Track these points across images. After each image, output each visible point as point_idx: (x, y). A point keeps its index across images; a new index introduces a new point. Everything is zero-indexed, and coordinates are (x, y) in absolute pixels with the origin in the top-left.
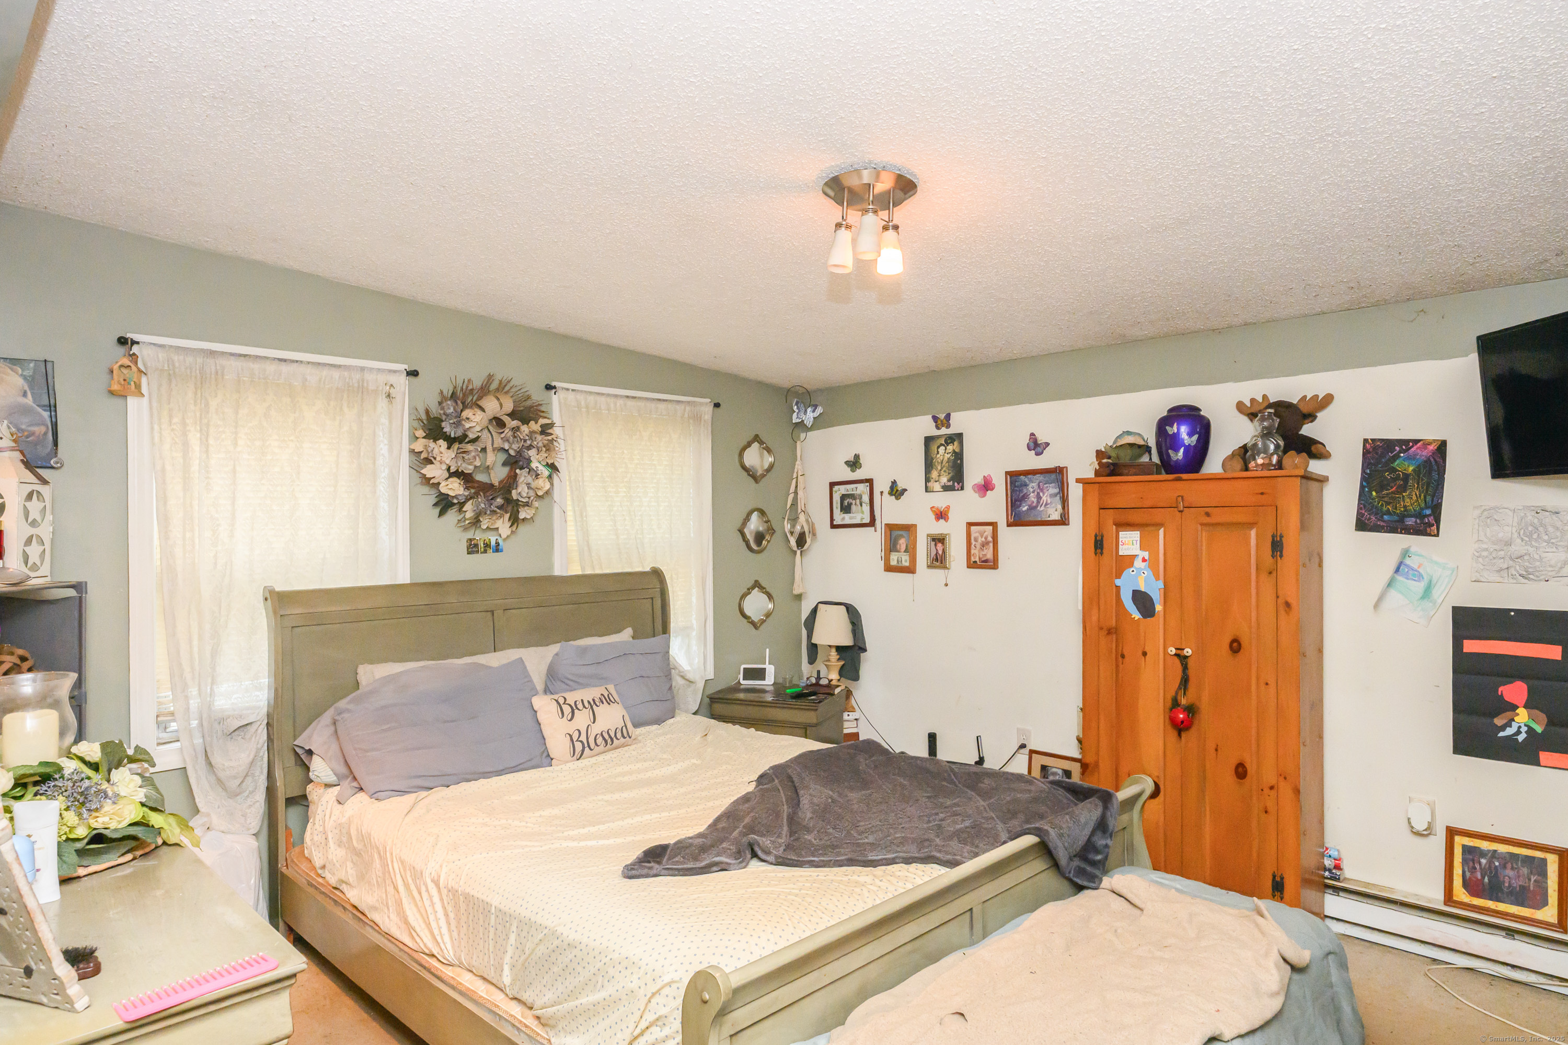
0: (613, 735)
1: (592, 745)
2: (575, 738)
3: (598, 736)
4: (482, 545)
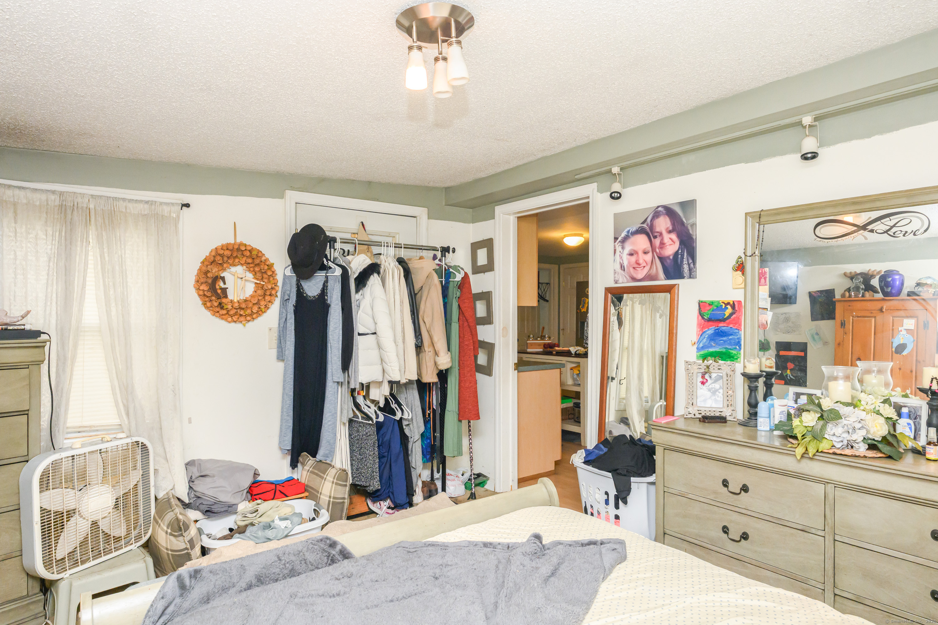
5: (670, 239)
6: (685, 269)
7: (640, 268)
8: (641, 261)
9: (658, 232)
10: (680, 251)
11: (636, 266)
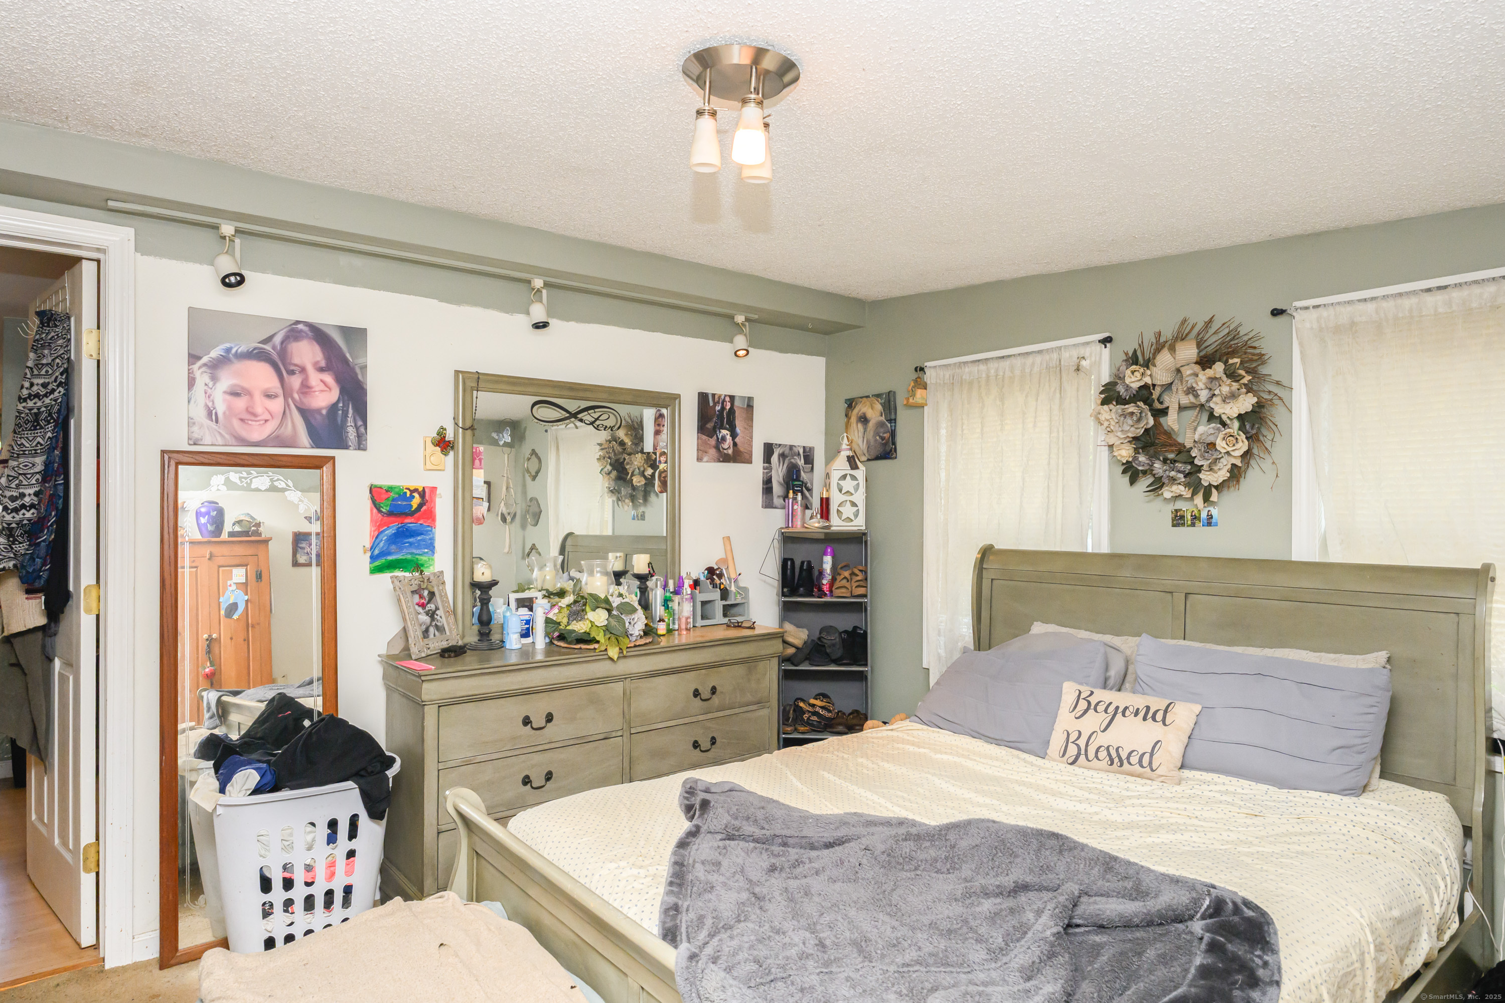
0: (1124, 756)
1: (1091, 755)
2: (1073, 737)
3: (1102, 749)
4: (1189, 517)
5: (322, 381)
6: (349, 434)
7: (256, 421)
8: (259, 410)
9: (296, 365)
10: (341, 405)
11: (246, 416)
